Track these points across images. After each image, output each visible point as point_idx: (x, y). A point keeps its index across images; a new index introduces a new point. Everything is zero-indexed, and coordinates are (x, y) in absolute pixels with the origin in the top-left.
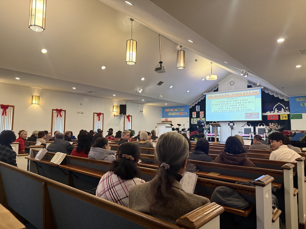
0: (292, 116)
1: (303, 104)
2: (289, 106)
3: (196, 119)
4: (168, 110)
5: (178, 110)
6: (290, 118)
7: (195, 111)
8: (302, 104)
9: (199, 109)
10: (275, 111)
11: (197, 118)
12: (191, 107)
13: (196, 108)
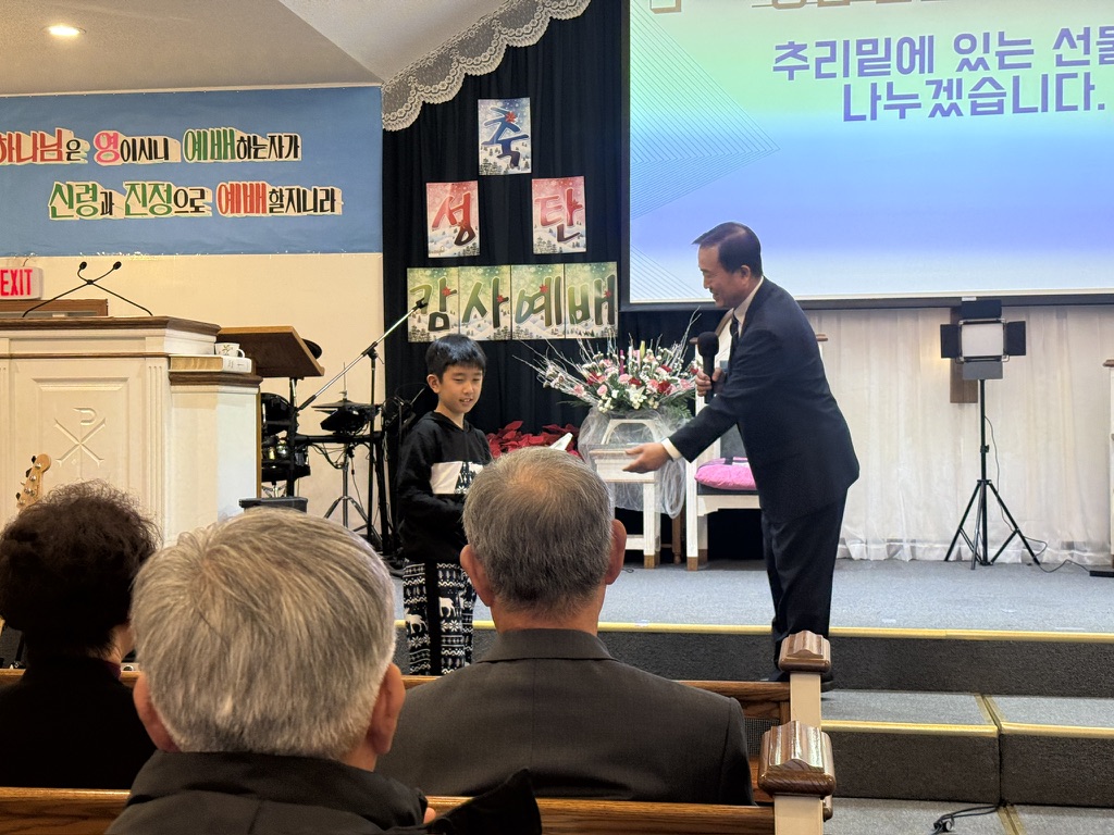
3: (475, 274)
4: (40, 146)
5: (200, 147)
7: (462, 165)
9: (524, 148)
11: (487, 257)
12: (404, 118)
13: (485, 134)
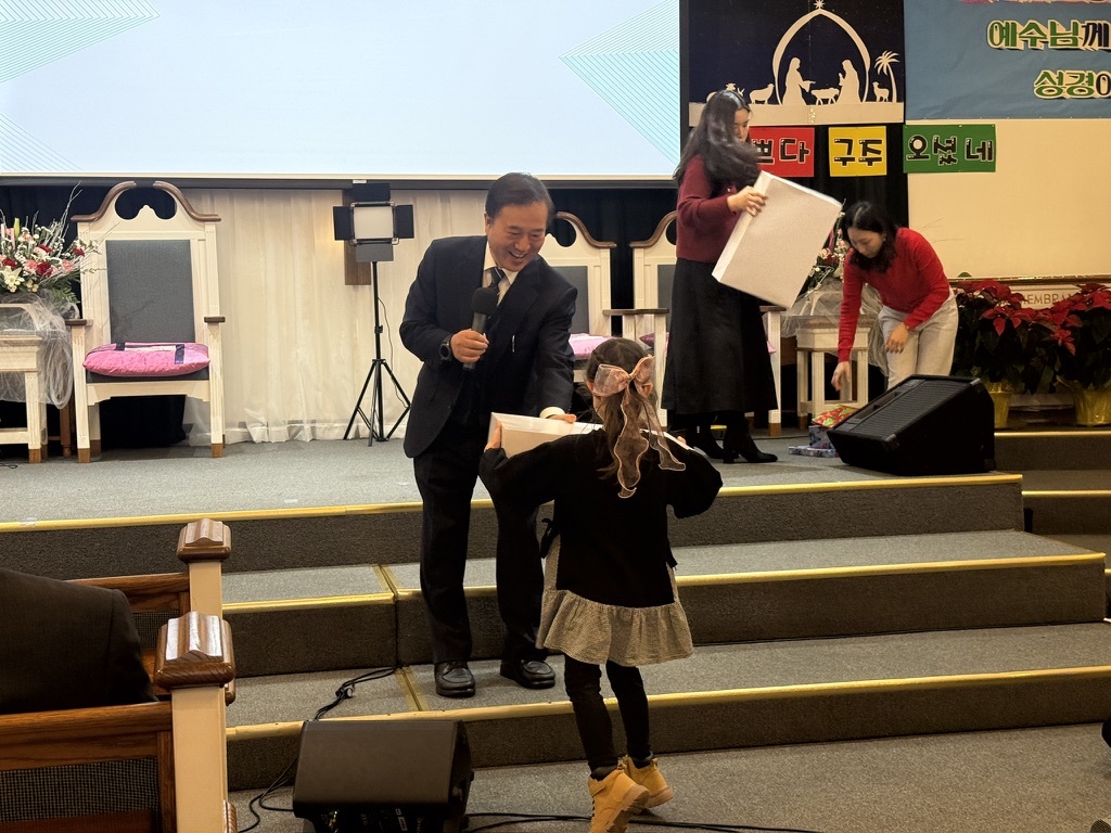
0: (918, 144)
1: (1009, 34)
2: (898, 46)
6: (908, 157)
8: (997, 34)
10: (783, 89)
